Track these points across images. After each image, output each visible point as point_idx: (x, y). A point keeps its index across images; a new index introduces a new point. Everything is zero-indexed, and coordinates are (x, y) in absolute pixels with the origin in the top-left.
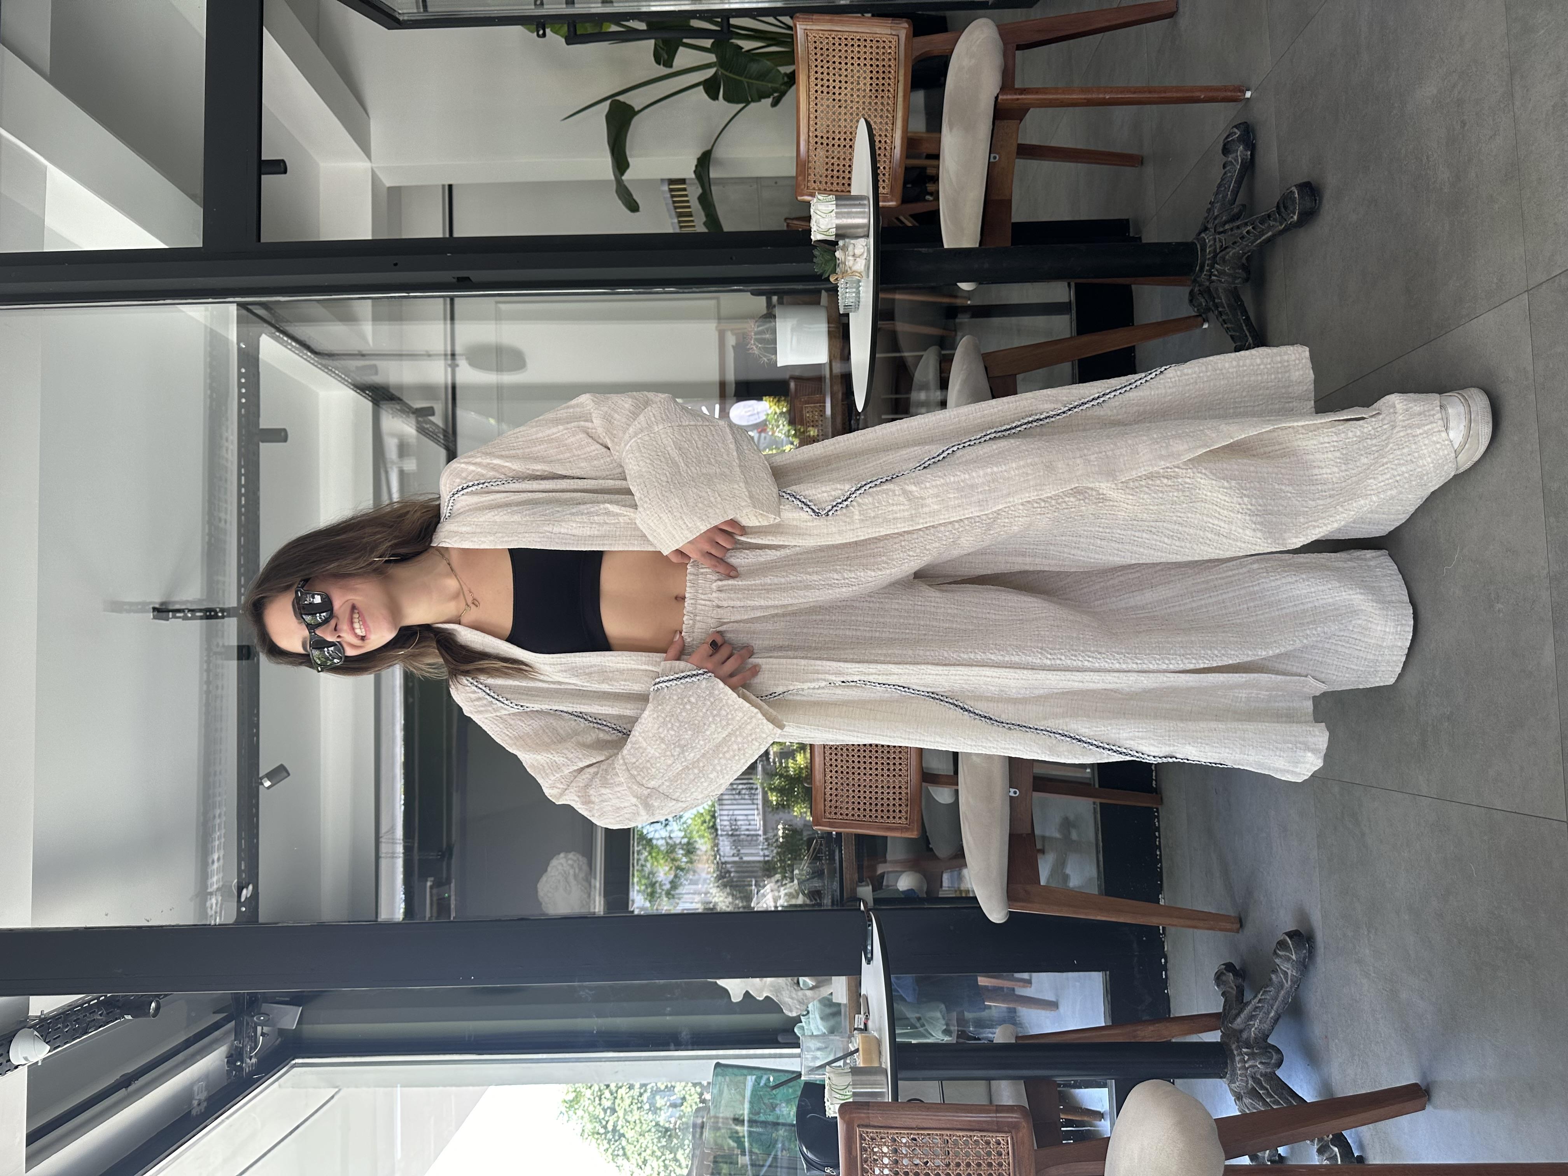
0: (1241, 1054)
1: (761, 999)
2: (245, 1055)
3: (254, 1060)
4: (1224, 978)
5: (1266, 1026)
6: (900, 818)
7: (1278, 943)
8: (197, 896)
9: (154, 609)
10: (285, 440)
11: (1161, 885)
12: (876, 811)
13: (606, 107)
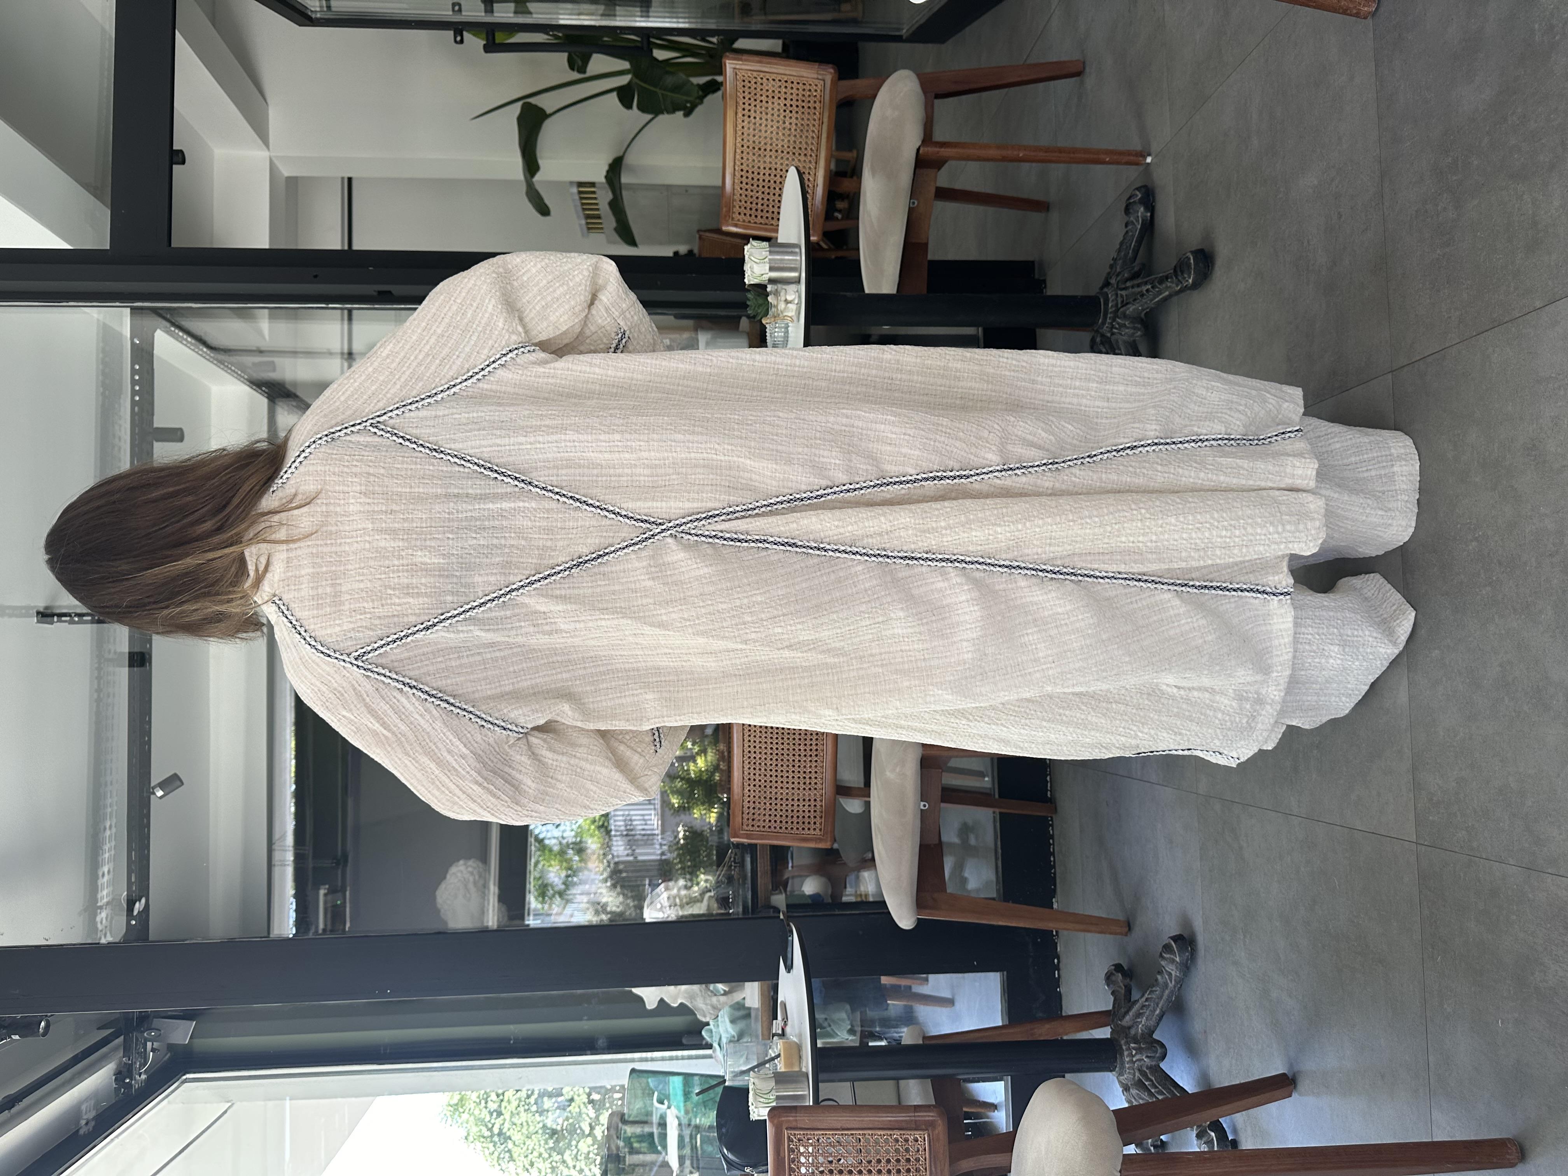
0: (1129, 1049)
1: (675, 1005)
2: (134, 1072)
3: (143, 1077)
4: (1113, 978)
5: (1152, 1023)
6: (815, 829)
7: (1164, 946)
8: (85, 910)
9: (38, 613)
10: (181, 439)
11: (1055, 891)
12: (792, 823)
13: (517, 108)
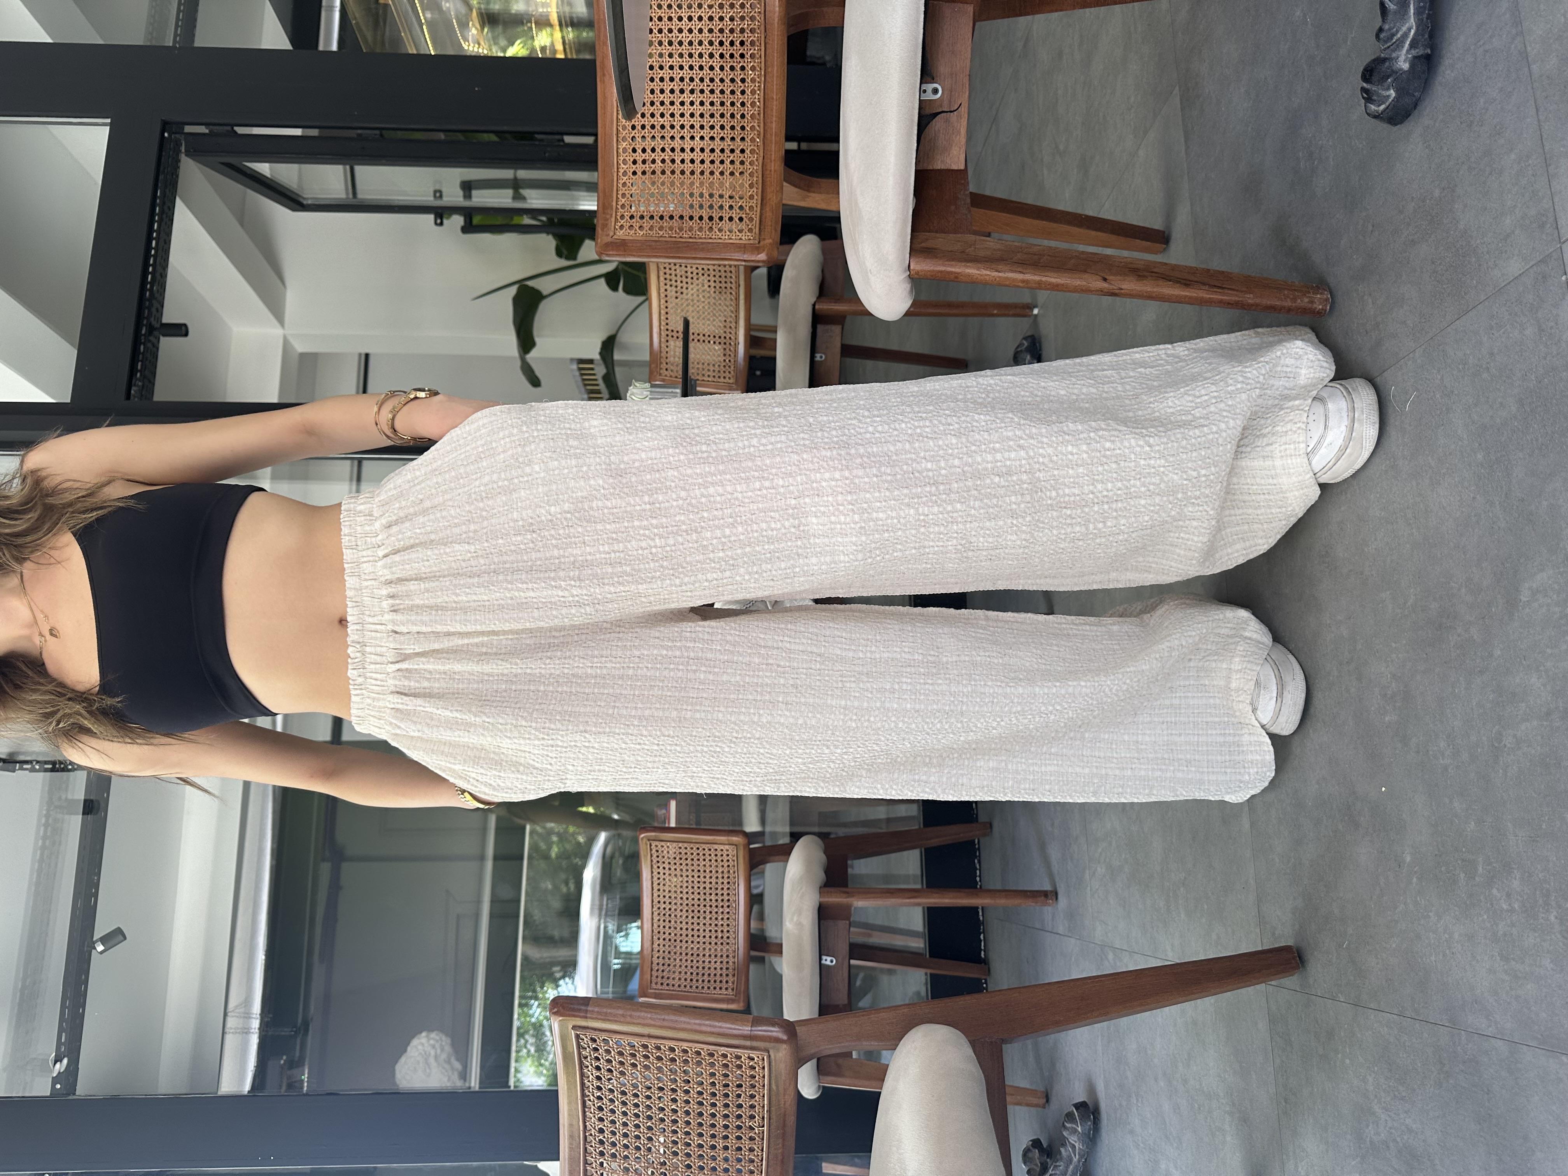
6: (726, 989)
7: (1066, 1115)
9: (1, 760)
12: (703, 981)
13: (513, 290)
